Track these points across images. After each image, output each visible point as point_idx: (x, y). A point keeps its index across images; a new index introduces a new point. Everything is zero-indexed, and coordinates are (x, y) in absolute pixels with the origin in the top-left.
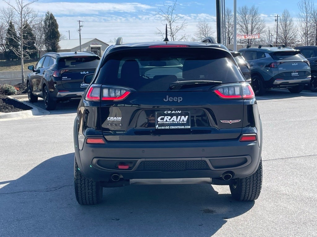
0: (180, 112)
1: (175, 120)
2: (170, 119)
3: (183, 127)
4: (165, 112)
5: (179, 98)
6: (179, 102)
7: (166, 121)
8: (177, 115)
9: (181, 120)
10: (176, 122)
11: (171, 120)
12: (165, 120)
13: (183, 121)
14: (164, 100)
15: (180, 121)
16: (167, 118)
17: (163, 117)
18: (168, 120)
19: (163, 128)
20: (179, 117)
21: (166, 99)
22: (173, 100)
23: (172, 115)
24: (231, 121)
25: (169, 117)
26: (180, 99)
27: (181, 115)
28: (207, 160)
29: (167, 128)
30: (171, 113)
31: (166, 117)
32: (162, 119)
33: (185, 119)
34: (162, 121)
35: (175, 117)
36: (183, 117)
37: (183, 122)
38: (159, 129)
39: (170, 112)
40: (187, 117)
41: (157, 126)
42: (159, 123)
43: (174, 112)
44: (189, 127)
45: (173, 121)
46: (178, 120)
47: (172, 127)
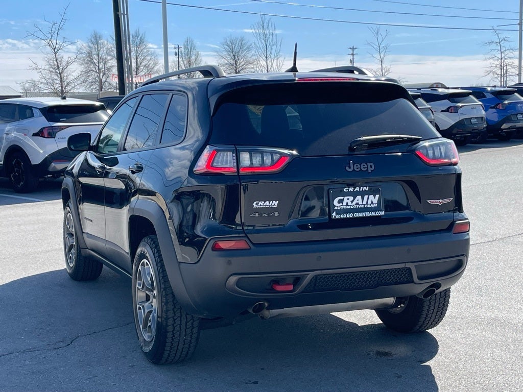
0: (367, 189)
1: (360, 202)
2: (352, 202)
3: (373, 214)
4: (345, 190)
5: (369, 164)
6: (370, 171)
7: (347, 204)
8: (363, 194)
9: (369, 202)
10: (362, 206)
11: (354, 203)
12: (345, 204)
13: (372, 203)
14: (347, 168)
15: (367, 204)
16: (348, 199)
17: (342, 198)
18: (350, 203)
19: (343, 216)
20: (366, 197)
21: (350, 168)
22: (361, 168)
23: (354, 195)
24: (441, 200)
25: (351, 198)
26: (371, 167)
27: (368, 193)
28: (412, 266)
29: (350, 216)
30: (354, 190)
31: (346, 198)
32: (341, 201)
33: (375, 201)
34: (341, 204)
35: (359, 197)
36: (371, 197)
37: (372, 205)
38: (338, 219)
39: (353, 188)
40: (377, 196)
41: (334, 214)
42: (336, 208)
43: (357, 189)
44: (383, 213)
45: (357, 204)
46: (365, 202)
47: (358, 215)
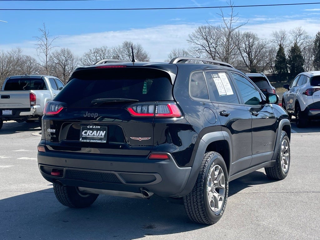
0: (99, 128)
1: (95, 135)
2: (91, 134)
3: (100, 141)
4: (88, 127)
6: (95, 117)
7: (89, 135)
8: (97, 130)
9: (100, 135)
10: (96, 137)
11: (92, 135)
12: (87, 134)
13: (101, 135)
15: (99, 135)
16: (90, 132)
17: (86, 131)
18: (90, 134)
19: (85, 141)
20: (99, 132)
21: (85, 115)
22: (91, 115)
23: (93, 130)
24: (140, 138)
25: (91, 132)
26: (96, 115)
27: (100, 130)
28: (116, 173)
29: (88, 141)
30: (92, 127)
31: (89, 131)
32: (86, 133)
33: (103, 134)
34: (86, 134)
35: (95, 132)
36: (102, 132)
37: (101, 137)
38: (82, 142)
39: (92, 126)
40: (105, 132)
41: (81, 139)
42: (83, 136)
43: (94, 127)
44: (105, 142)
45: (94, 135)
46: (98, 135)
47: (92, 141)
